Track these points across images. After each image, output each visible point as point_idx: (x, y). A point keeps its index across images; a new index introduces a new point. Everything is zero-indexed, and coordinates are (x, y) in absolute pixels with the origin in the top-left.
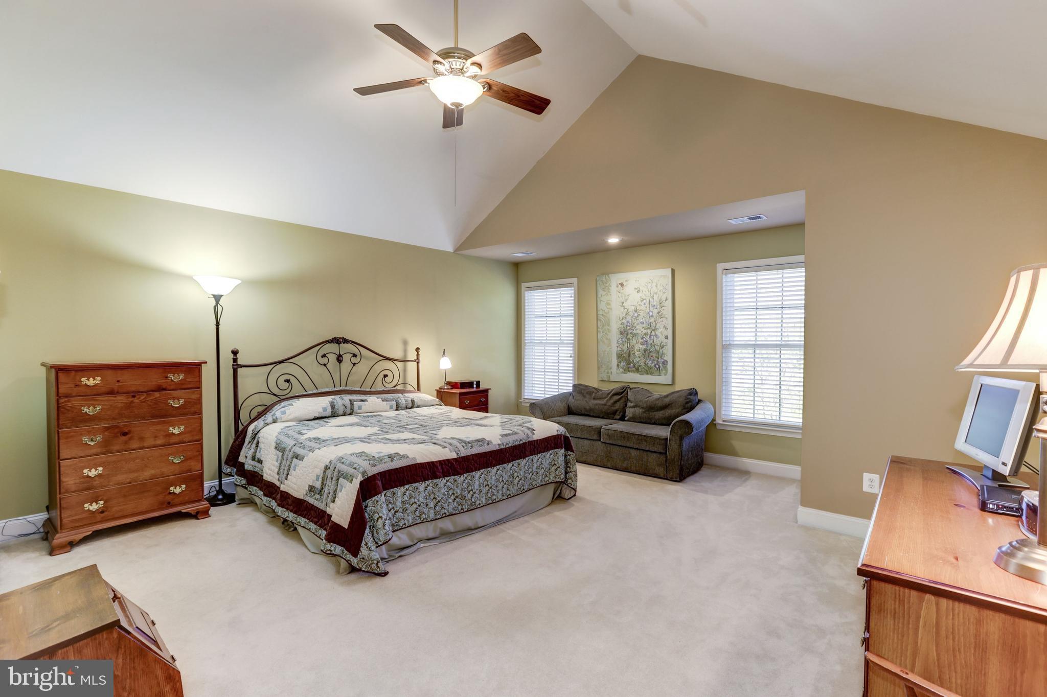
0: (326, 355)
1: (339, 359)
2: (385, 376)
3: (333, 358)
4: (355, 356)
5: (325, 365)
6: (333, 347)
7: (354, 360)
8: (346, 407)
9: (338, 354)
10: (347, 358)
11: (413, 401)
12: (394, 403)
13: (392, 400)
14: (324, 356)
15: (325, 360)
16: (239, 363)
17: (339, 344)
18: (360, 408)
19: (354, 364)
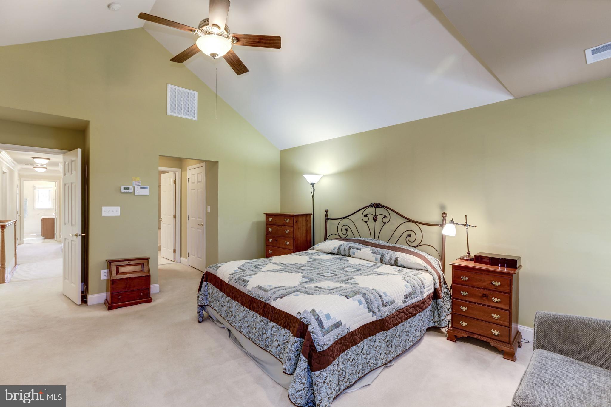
0: (368, 215)
1: (375, 219)
2: (409, 236)
3: (371, 217)
4: (385, 217)
5: (366, 222)
6: (371, 210)
7: (385, 220)
8: (345, 250)
9: (374, 215)
10: (380, 218)
11: (396, 259)
12: (379, 257)
13: (379, 254)
14: (366, 216)
15: (366, 219)
16: (328, 217)
17: (376, 208)
18: (354, 253)
19: (385, 223)
